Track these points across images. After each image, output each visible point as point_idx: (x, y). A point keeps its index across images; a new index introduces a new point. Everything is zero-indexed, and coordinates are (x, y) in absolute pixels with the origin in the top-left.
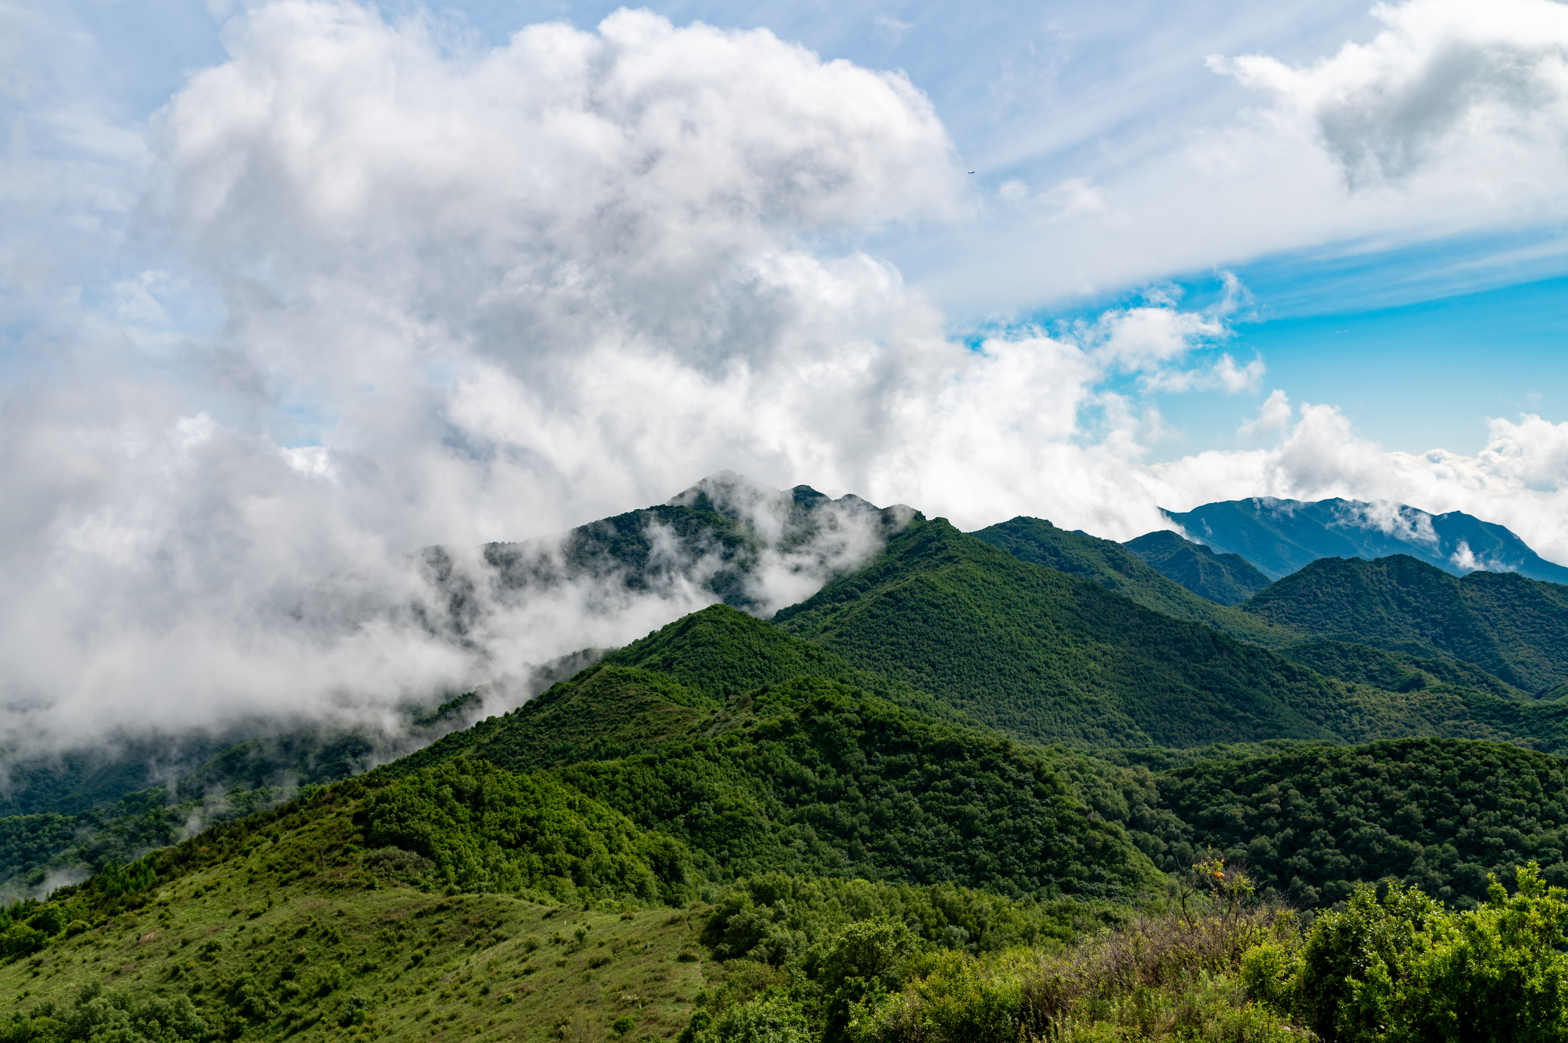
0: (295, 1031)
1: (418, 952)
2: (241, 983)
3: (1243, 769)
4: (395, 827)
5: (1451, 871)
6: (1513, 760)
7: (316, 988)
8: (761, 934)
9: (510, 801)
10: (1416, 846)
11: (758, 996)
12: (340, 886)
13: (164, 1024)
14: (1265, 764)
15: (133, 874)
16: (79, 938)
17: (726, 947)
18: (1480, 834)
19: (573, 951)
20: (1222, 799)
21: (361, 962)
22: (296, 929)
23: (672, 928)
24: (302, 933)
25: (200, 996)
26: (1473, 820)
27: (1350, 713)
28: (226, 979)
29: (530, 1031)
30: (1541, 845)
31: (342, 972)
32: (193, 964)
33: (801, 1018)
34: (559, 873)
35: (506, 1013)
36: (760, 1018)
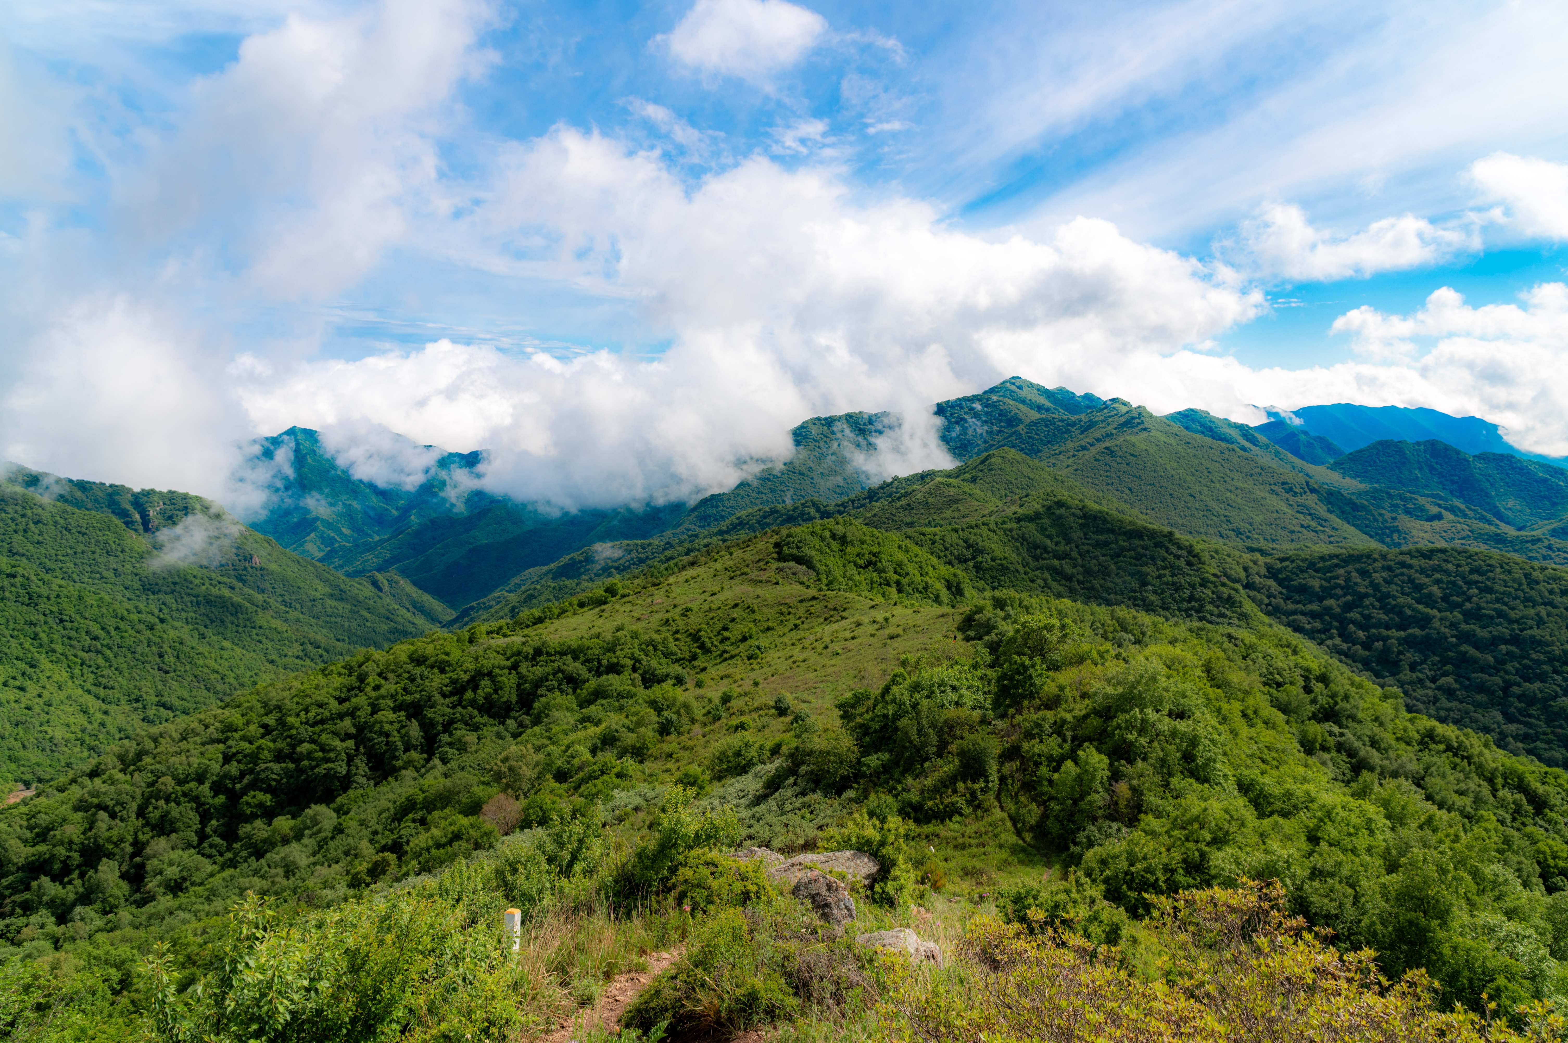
0: (725, 660)
1: (798, 622)
2: (700, 630)
3: (1322, 558)
4: (795, 551)
5: (1457, 629)
6: (1507, 564)
7: (740, 637)
8: (994, 627)
9: (863, 542)
10: (1435, 612)
11: (945, 664)
12: (760, 582)
13: (655, 649)
14: (1337, 556)
15: (666, 569)
16: (626, 599)
17: (972, 633)
18: (1480, 608)
19: (882, 628)
20: (1306, 575)
21: (766, 625)
22: (733, 603)
23: (941, 619)
24: (736, 605)
25: (677, 636)
26: (1475, 599)
27: (1392, 532)
28: (693, 627)
29: (844, 673)
30: (1522, 618)
31: (754, 629)
32: (677, 618)
33: (976, 683)
34: (888, 585)
35: (833, 662)
36: (943, 681)
